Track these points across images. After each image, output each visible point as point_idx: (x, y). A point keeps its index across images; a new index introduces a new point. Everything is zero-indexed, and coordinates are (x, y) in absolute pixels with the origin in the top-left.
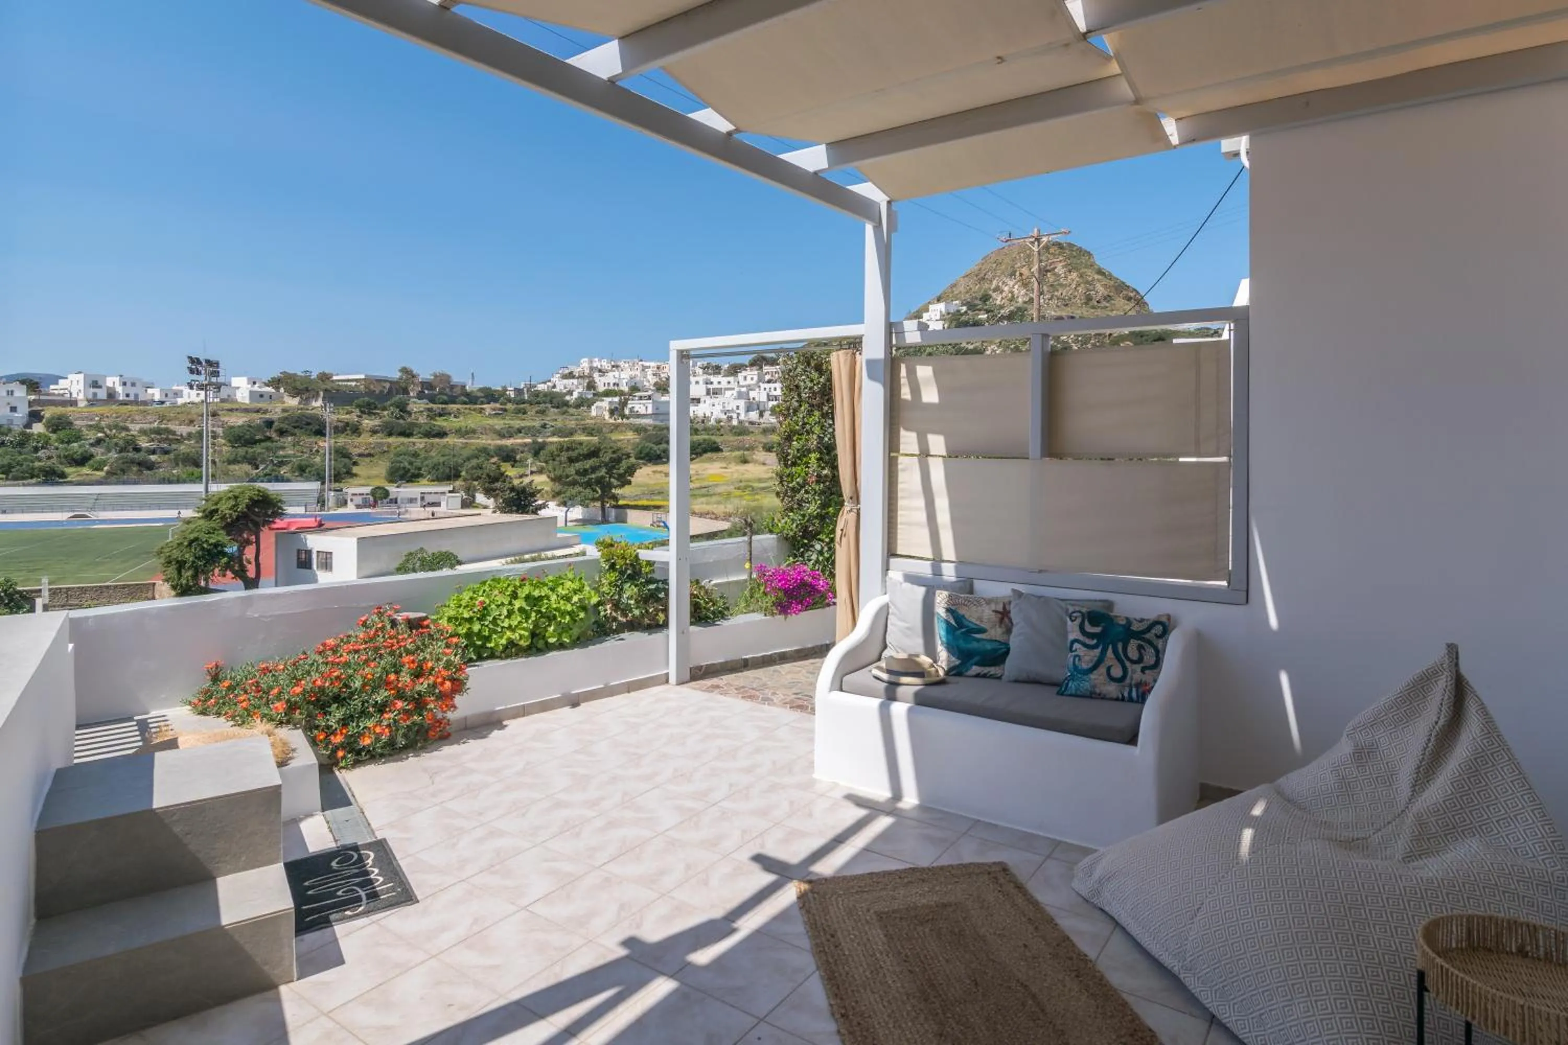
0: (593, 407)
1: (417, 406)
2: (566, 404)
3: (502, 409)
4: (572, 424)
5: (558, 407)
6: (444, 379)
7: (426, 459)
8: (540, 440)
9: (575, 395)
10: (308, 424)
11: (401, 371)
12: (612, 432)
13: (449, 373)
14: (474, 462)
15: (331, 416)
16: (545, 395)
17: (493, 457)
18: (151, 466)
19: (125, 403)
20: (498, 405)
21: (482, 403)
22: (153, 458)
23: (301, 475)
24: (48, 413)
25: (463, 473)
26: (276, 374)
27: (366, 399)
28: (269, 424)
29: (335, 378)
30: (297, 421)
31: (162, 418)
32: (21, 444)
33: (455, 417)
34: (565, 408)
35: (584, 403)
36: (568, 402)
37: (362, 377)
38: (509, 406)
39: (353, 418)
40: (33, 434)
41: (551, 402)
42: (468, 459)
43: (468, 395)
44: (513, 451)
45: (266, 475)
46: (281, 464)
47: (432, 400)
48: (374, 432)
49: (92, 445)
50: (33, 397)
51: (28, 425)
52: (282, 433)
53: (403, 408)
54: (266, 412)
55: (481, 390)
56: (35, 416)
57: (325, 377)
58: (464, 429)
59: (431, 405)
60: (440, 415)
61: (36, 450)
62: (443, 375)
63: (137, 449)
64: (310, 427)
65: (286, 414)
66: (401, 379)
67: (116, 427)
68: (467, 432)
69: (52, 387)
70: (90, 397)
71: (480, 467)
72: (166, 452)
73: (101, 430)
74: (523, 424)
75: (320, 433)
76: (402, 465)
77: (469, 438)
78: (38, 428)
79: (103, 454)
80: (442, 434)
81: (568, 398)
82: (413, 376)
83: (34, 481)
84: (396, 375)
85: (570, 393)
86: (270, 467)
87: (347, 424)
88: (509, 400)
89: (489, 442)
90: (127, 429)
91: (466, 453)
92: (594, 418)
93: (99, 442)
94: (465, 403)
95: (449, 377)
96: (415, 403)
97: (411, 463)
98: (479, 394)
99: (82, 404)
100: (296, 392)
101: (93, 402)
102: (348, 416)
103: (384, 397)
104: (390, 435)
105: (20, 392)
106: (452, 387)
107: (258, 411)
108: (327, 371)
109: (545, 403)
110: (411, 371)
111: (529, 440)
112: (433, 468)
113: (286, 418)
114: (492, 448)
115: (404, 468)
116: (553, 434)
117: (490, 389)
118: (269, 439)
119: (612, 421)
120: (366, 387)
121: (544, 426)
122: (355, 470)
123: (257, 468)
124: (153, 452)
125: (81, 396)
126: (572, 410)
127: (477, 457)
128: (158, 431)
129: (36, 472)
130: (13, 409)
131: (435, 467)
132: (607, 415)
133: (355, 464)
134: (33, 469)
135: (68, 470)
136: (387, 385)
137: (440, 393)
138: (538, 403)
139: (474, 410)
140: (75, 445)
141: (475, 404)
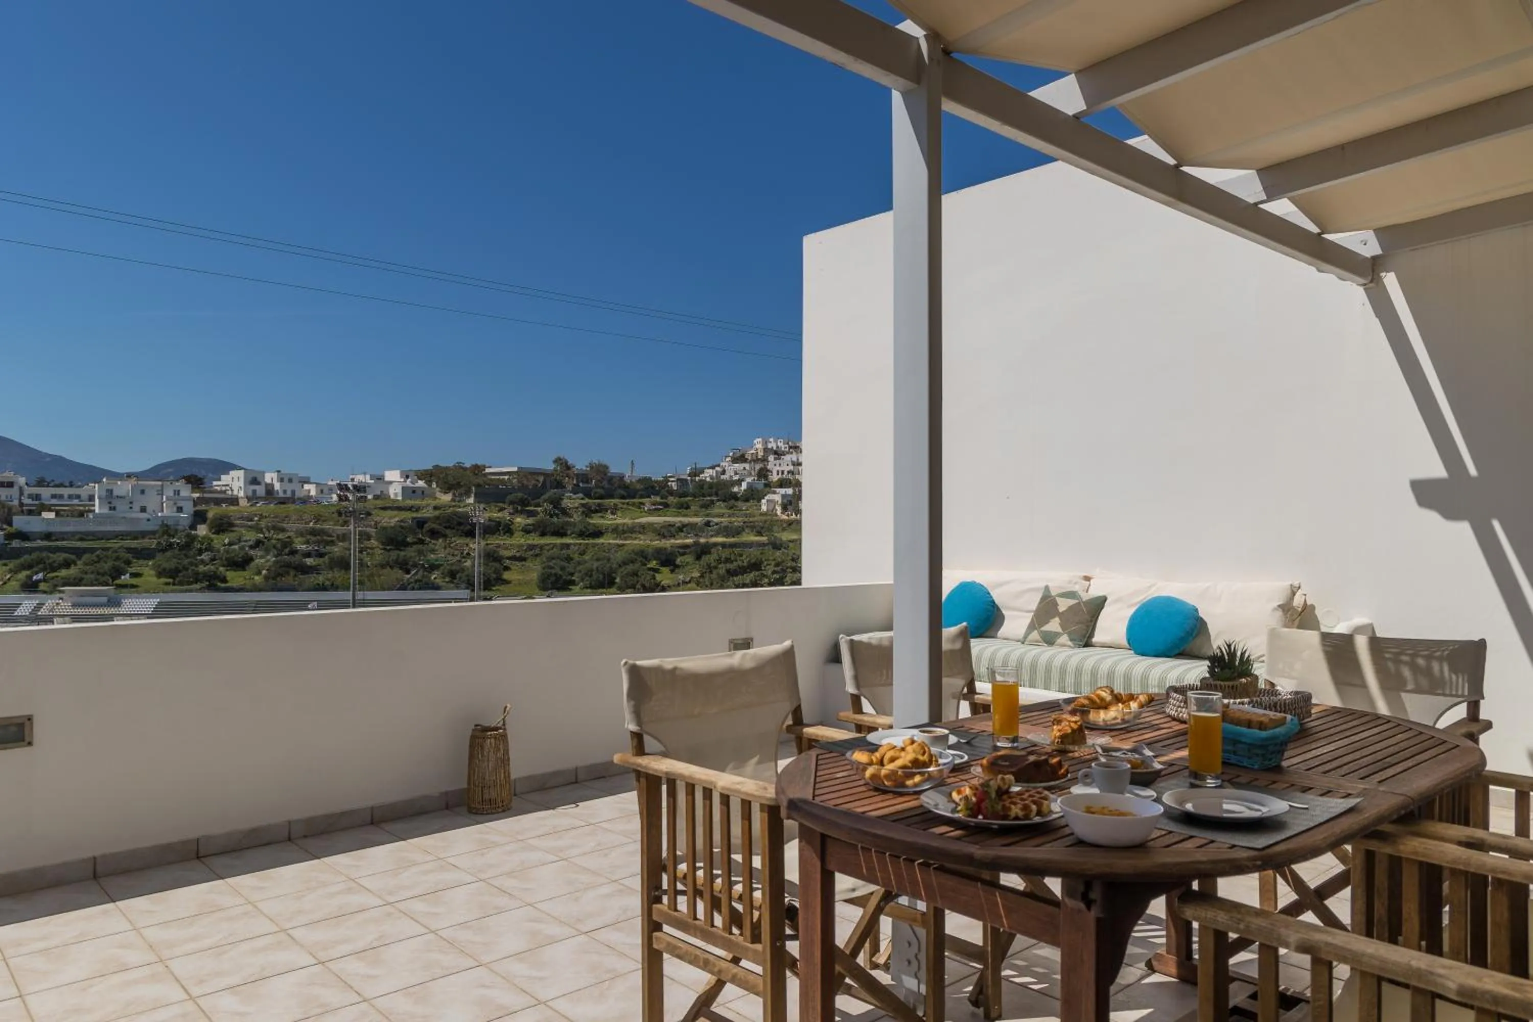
0: (764, 501)
1: (572, 501)
2: (735, 497)
3: (660, 504)
4: (738, 521)
5: (724, 501)
6: (601, 470)
7: (579, 563)
8: (702, 540)
9: (744, 486)
10: (460, 524)
11: (555, 461)
12: (784, 530)
13: (608, 464)
14: (630, 568)
15: (482, 515)
16: (711, 485)
17: (649, 561)
18: (305, 570)
19: (283, 502)
20: (658, 499)
21: (642, 497)
22: (309, 561)
23: (451, 582)
24: (212, 512)
25: (618, 580)
26: (429, 466)
27: (520, 495)
28: (421, 523)
29: (487, 470)
30: (448, 521)
31: (318, 519)
32: (187, 546)
33: (613, 513)
34: (733, 502)
35: (754, 495)
36: (735, 493)
37: (515, 469)
38: (671, 499)
39: (505, 515)
40: (197, 536)
41: (717, 495)
42: (625, 563)
43: (626, 487)
44: (672, 554)
45: (416, 581)
46: (433, 567)
47: (588, 494)
48: (527, 531)
49: (251, 547)
50: (196, 495)
51: (193, 527)
52: (434, 534)
53: (556, 502)
54: (418, 509)
55: (641, 481)
56: (199, 517)
57: (478, 469)
58: (621, 528)
59: (587, 500)
60: (596, 511)
61: (200, 552)
62: (600, 465)
63: (293, 552)
64: (462, 528)
65: (437, 513)
66: (555, 470)
67: (274, 528)
68: (624, 532)
69: (215, 483)
70: (250, 494)
71: (635, 574)
72: (321, 555)
73: (260, 531)
74: (686, 520)
75: (471, 534)
76: (553, 571)
77: (626, 539)
78: (202, 530)
79: (261, 557)
80: (598, 534)
81: (736, 489)
82: (568, 468)
83: (198, 586)
84: (550, 466)
85: (739, 482)
86: (421, 573)
87: (499, 524)
88: (671, 493)
89: (648, 542)
90: (283, 530)
91: (620, 556)
92: (765, 514)
93: (258, 544)
94: (623, 497)
95: (606, 467)
96: (570, 498)
97: (563, 568)
98: (639, 486)
99: (243, 503)
100: (447, 487)
101: (252, 498)
102: (500, 515)
103: (537, 493)
104: (543, 534)
105: (186, 491)
106: (610, 480)
107: (410, 509)
108: (479, 463)
109: (710, 495)
110: (566, 462)
111: (689, 541)
112: (586, 574)
113: (437, 518)
114: (650, 550)
115: (556, 574)
116: (717, 534)
117: (650, 479)
118: (421, 542)
119: (785, 517)
120: (519, 482)
121: (708, 524)
122: (506, 576)
123: (408, 572)
124: (308, 555)
125: (241, 494)
126: (740, 504)
127: (633, 562)
128: (313, 532)
129: (201, 576)
130: (180, 510)
131: (589, 573)
132: (779, 510)
133: (507, 568)
134: (197, 573)
135: (230, 575)
136: (541, 479)
137: (597, 486)
138: (704, 496)
139: (633, 504)
140: (236, 547)
141: (634, 497)
